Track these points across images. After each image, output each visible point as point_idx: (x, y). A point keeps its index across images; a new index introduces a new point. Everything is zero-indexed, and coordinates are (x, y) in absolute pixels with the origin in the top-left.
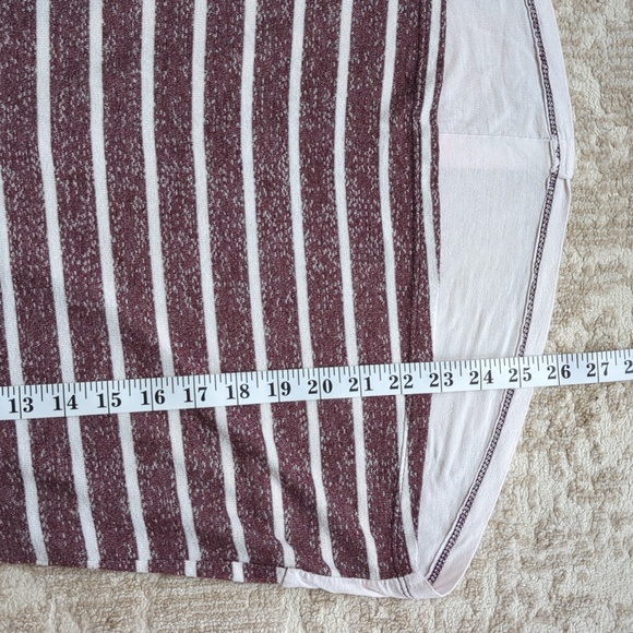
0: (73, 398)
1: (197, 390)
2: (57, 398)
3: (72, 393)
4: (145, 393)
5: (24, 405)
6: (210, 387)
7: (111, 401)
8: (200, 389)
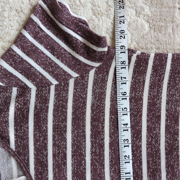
0: (124, 125)
1: (122, 80)
2: (124, 130)
3: (122, 125)
4: (122, 99)
5: (126, 142)
6: (121, 75)
7: (125, 111)
8: (121, 79)
